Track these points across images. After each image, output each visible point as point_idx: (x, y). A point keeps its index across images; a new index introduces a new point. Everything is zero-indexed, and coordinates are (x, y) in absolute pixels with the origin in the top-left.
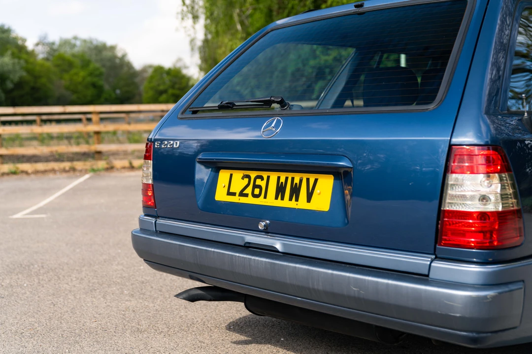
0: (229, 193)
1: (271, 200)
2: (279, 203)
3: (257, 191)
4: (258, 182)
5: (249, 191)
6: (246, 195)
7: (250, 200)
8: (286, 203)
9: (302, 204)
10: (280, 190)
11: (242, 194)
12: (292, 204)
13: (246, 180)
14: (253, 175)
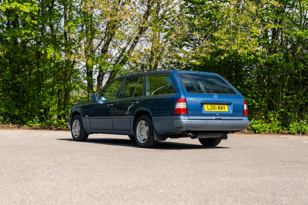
0: (208, 109)
1: (217, 110)
2: (219, 110)
3: (214, 109)
4: (214, 107)
5: (212, 108)
6: (212, 109)
7: (213, 110)
8: (220, 110)
9: (223, 110)
10: (219, 108)
11: (211, 109)
12: (222, 110)
13: (211, 107)
14: (212, 105)
